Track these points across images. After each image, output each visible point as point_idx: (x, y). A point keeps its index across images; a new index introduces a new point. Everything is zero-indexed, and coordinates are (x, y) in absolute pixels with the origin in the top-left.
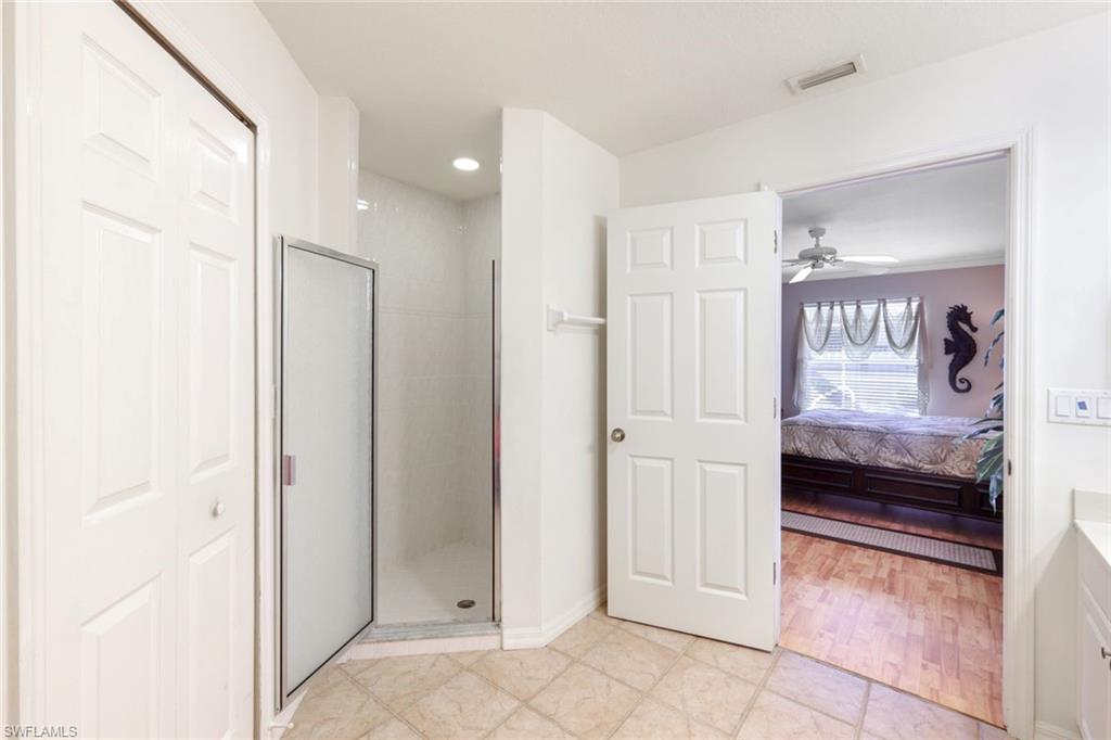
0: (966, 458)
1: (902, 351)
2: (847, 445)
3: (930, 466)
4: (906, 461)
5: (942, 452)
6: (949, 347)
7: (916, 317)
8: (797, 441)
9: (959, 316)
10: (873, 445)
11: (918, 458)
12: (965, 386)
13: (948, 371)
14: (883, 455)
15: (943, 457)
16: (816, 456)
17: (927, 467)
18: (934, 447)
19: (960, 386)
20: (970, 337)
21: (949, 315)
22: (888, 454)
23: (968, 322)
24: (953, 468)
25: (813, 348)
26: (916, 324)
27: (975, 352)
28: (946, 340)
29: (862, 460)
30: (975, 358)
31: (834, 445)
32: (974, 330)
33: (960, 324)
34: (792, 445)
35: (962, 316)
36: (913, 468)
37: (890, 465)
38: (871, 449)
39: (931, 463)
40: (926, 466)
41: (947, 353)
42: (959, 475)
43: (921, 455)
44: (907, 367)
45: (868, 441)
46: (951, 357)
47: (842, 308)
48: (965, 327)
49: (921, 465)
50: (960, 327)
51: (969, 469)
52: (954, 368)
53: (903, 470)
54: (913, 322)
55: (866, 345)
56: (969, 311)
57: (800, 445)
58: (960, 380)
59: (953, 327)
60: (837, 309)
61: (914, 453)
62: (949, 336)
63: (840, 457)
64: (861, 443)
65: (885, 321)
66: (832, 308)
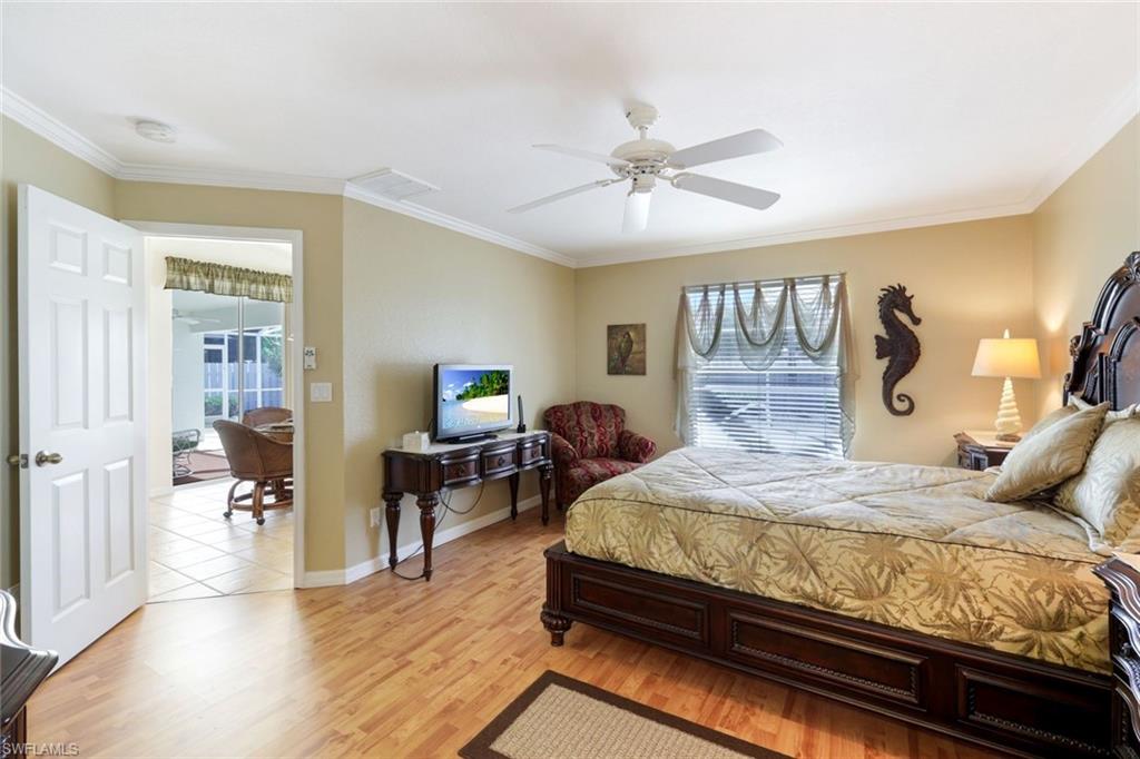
0: (931, 591)
1: (816, 354)
2: (695, 547)
3: (857, 603)
4: (808, 588)
5: (880, 574)
6: (883, 349)
7: (836, 304)
8: (609, 532)
9: (895, 300)
10: (744, 549)
11: (832, 583)
12: (903, 406)
13: (881, 383)
14: (763, 571)
15: (882, 583)
16: (641, 565)
17: (851, 605)
18: (863, 561)
19: (898, 405)
20: (912, 332)
21: (882, 300)
22: (773, 571)
23: (907, 309)
24: (904, 611)
25: (698, 352)
26: (836, 314)
27: (919, 355)
28: (878, 337)
29: (725, 579)
30: (918, 364)
31: (674, 543)
32: (917, 321)
33: (897, 313)
34: (601, 539)
35: (899, 301)
36: (824, 603)
37: (777, 594)
38: (741, 556)
39: (859, 595)
40: (850, 603)
41: (879, 356)
42: (917, 627)
43: (838, 578)
44: (826, 378)
45: (736, 540)
46: (885, 362)
47: (736, 294)
48: (903, 318)
49: (838, 597)
50: (896, 317)
51: (938, 616)
52: (890, 379)
53: (802, 607)
54: (832, 311)
55: (770, 346)
56: (908, 294)
57: (613, 543)
58: (899, 397)
59: (888, 319)
60: (729, 296)
61: (824, 570)
62: (882, 332)
63: (685, 571)
64: (723, 542)
65: (794, 311)
66: (722, 294)
